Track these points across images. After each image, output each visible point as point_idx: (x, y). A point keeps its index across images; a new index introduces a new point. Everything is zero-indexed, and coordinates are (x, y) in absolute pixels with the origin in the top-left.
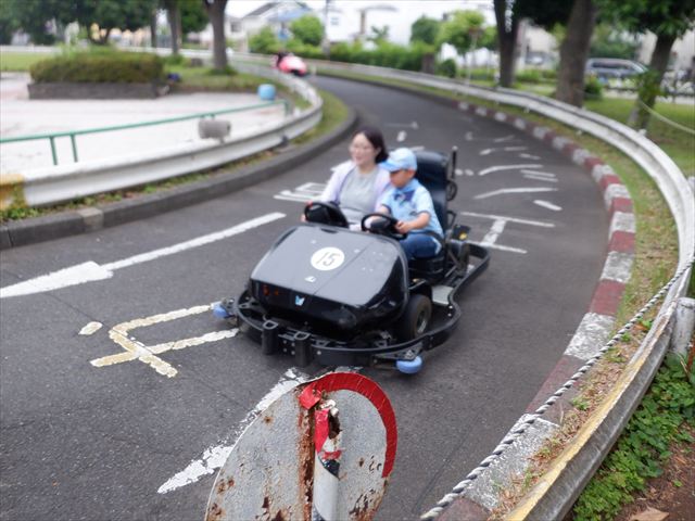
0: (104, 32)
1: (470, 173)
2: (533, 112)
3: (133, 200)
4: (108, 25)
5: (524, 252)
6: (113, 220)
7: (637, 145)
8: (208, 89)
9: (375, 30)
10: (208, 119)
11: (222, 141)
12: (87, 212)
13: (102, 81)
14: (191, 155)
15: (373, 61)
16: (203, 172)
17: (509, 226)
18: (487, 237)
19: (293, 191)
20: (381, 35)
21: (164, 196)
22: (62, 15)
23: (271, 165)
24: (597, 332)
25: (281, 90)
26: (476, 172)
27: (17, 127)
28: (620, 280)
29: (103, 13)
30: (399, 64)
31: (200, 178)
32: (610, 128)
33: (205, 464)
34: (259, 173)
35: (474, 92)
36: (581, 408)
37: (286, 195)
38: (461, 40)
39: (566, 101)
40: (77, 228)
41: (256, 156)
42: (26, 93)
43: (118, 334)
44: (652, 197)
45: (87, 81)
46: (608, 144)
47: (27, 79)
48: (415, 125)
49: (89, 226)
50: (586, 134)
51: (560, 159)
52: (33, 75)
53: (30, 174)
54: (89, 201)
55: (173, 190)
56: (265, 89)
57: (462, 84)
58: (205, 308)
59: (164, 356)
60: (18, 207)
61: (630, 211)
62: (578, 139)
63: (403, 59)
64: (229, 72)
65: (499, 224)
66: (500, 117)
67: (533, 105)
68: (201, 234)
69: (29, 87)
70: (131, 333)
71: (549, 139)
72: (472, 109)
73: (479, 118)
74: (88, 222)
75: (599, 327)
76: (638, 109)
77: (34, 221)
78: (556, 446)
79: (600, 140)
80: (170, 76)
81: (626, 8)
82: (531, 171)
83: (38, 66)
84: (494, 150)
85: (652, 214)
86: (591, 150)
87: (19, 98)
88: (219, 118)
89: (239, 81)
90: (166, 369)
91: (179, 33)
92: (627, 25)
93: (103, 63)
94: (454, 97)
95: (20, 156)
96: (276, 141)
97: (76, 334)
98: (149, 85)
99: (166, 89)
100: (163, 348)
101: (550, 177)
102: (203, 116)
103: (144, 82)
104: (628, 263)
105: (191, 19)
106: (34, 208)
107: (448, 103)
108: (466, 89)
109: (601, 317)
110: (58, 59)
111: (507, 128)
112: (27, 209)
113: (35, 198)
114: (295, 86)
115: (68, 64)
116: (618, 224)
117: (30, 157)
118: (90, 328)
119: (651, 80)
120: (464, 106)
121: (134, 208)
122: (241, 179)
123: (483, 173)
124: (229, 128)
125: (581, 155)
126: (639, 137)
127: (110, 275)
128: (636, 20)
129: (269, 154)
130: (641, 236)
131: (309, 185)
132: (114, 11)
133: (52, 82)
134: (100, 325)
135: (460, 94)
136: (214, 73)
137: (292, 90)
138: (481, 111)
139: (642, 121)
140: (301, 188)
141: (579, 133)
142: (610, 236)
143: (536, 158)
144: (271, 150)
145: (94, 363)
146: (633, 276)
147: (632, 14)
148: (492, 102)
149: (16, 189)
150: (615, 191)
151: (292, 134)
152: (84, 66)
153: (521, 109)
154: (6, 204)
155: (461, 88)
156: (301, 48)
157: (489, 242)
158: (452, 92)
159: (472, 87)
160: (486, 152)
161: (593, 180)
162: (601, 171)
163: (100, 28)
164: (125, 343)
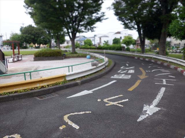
0: (39, 45)
1: (150, 71)
2: (154, 58)
3: (84, 79)
5: (174, 85)
6: (83, 83)
8: (73, 57)
9: (105, 42)
10: (93, 62)
11: (97, 67)
12: (78, 81)
13: (51, 56)
15: (108, 49)
17: (166, 80)
18: (163, 83)
22: (29, 42)
25: (91, 57)
29: (39, 41)
30: (115, 49)
32: (177, 60)
33: (142, 118)
34: (104, 73)
35: (137, 54)
37: (112, 77)
38: (127, 43)
40: (76, 85)
41: (101, 70)
43: (105, 100)
45: (48, 56)
46: (177, 64)
47: (33, 56)
48: (128, 62)
51: (168, 67)
52: (35, 56)
53: (68, 74)
54: (77, 79)
56: (88, 56)
58: (118, 96)
59: (118, 103)
60: (65, 81)
62: (169, 63)
64: (76, 53)
65: (164, 80)
66: (147, 60)
68: (103, 85)
69: (34, 58)
70: (108, 100)
72: (139, 58)
74: (78, 83)
77: (68, 84)
79: (175, 63)
81: (179, 35)
82: (163, 70)
83: (36, 53)
86: (174, 65)
87: (31, 61)
89: (80, 55)
90: (120, 105)
91: (58, 44)
92: (179, 38)
93: (51, 52)
96: (104, 67)
97: (97, 101)
101: (167, 71)
103: (60, 56)
107: (133, 57)
108: (136, 54)
111: (149, 62)
113: (68, 79)
115: (43, 53)
120: (136, 58)
122: (102, 75)
123: (152, 71)
125: (172, 66)
127: (92, 92)
131: (116, 75)
132: (42, 40)
133: (39, 57)
134: (100, 100)
136: (72, 53)
138: (141, 59)
140: (115, 76)
141: (168, 62)
144: (103, 68)
145: (106, 105)
147: (180, 36)
148: (143, 56)
149: (65, 77)
152: (47, 53)
153: (151, 58)
154: (63, 80)
155: (134, 54)
156: (89, 47)
157: (165, 83)
158: (131, 55)
159: (137, 53)
160: (150, 67)
161: (178, 71)
162: (180, 69)
163: (38, 44)
164: (108, 102)
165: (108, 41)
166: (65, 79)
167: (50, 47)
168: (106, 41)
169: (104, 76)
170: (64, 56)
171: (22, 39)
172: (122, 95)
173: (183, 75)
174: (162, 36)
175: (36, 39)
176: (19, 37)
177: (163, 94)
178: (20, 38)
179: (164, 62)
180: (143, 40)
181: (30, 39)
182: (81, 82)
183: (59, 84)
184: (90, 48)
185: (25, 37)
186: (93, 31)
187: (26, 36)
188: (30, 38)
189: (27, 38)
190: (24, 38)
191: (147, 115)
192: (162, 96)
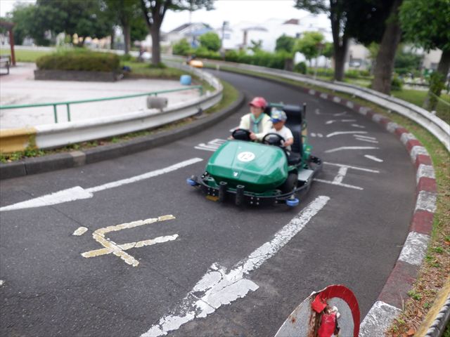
0: (81, 39)
1: (321, 136)
2: (358, 97)
3: (105, 147)
4: (84, 35)
5: (362, 189)
6: (92, 159)
7: (430, 121)
8: (148, 77)
9: (253, 42)
10: (153, 96)
11: (162, 111)
12: (75, 154)
13: (81, 69)
14: (141, 119)
16: (149, 130)
17: (349, 171)
18: (336, 178)
19: (206, 144)
20: (257, 46)
21: (124, 145)
22: (56, 28)
23: (192, 127)
24: (419, 246)
25: (195, 80)
26: (324, 135)
27: (28, 97)
28: (429, 210)
29: (81, 27)
30: (269, 65)
31: (147, 134)
32: (410, 109)
33: (161, 328)
34: (184, 131)
35: (318, 83)
36: (416, 298)
37: (202, 146)
38: (308, 50)
39: (380, 91)
40: (69, 164)
41: (182, 121)
42: (33, 76)
43: (99, 235)
44: (443, 155)
45: (72, 70)
46: (409, 119)
47: (34, 67)
49: (77, 163)
50: (394, 112)
51: (379, 128)
52: (38, 65)
53: (40, 128)
54: (77, 147)
55: (130, 141)
56: (185, 78)
57: (311, 78)
58: (155, 220)
59: (130, 252)
60: (32, 149)
61: (430, 164)
62: (388, 115)
63: (272, 61)
64: (161, 66)
65: (343, 170)
66: (337, 100)
67: (358, 93)
68: (149, 171)
69: (35, 72)
70: (107, 235)
71: (370, 115)
72: (318, 94)
73: (323, 100)
74: (76, 160)
75: (420, 242)
76: (430, 97)
77: (42, 158)
78: (402, 325)
79: (404, 117)
80: (124, 68)
81: (423, 33)
82: (361, 136)
83: (42, 59)
84: (335, 121)
85: (445, 166)
86: (399, 123)
87: (28, 79)
88: (160, 96)
89: (168, 73)
90: (131, 261)
91: (129, 41)
92: (424, 43)
93: (82, 58)
94: (305, 86)
95: (31, 116)
96: (194, 111)
97: (71, 235)
98: (111, 73)
99: (121, 76)
100: (128, 246)
101: (373, 139)
102: (149, 94)
103: (107, 71)
104: (434, 199)
105: (137, 33)
106: (42, 150)
107: (302, 90)
108: (314, 81)
109: (420, 235)
110: (54, 55)
111: (341, 107)
112: (37, 151)
113: (43, 143)
114: (204, 76)
115: (60, 59)
116: (423, 172)
117: (37, 117)
118: (80, 231)
119: (439, 79)
120: (312, 92)
121: (105, 152)
122: (173, 135)
123: (329, 136)
124: (166, 102)
125: (392, 126)
126: (431, 116)
127: (91, 196)
128: (430, 41)
129: (190, 119)
130: (439, 181)
131: (216, 140)
132: (88, 26)
133: (50, 70)
134: (86, 229)
135: (309, 85)
136: (152, 67)
137: (201, 79)
138: (324, 96)
139: (432, 105)
140: (212, 142)
141: (389, 112)
142: (418, 181)
143: (362, 127)
144: (191, 117)
145: (84, 255)
146: (438, 207)
147: (426, 37)
148: (330, 90)
149: (31, 137)
150: (418, 150)
151: (205, 107)
152: (70, 60)
153: (350, 95)
154: (24, 147)
155: (310, 81)
156: (206, 52)
157: (338, 181)
158: (304, 83)
159: (317, 80)
160: (330, 122)
161: (402, 143)
162: (408, 137)
163: (79, 36)
164: (103, 242)
165: (260, 42)
166: (33, 145)
167: (113, 46)
168: (256, 40)
169: (180, 142)
170: (124, 71)
171: (35, 19)
172: (171, 217)
173: (409, 155)
174: (387, 35)
175: (72, 20)
176: (28, 13)
177: (307, 222)
178: (32, 15)
179: (378, 109)
180: (341, 43)
181: (58, 21)
182: (87, 156)
183: (7, 158)
184: (209, 58)
185: (43, 14)
186: (212, 9)
187: (48, 12)
188: (57, 16)
189: (50, 18)
190: (40, 16)
191: (190, 316)
192: (300, 229)
